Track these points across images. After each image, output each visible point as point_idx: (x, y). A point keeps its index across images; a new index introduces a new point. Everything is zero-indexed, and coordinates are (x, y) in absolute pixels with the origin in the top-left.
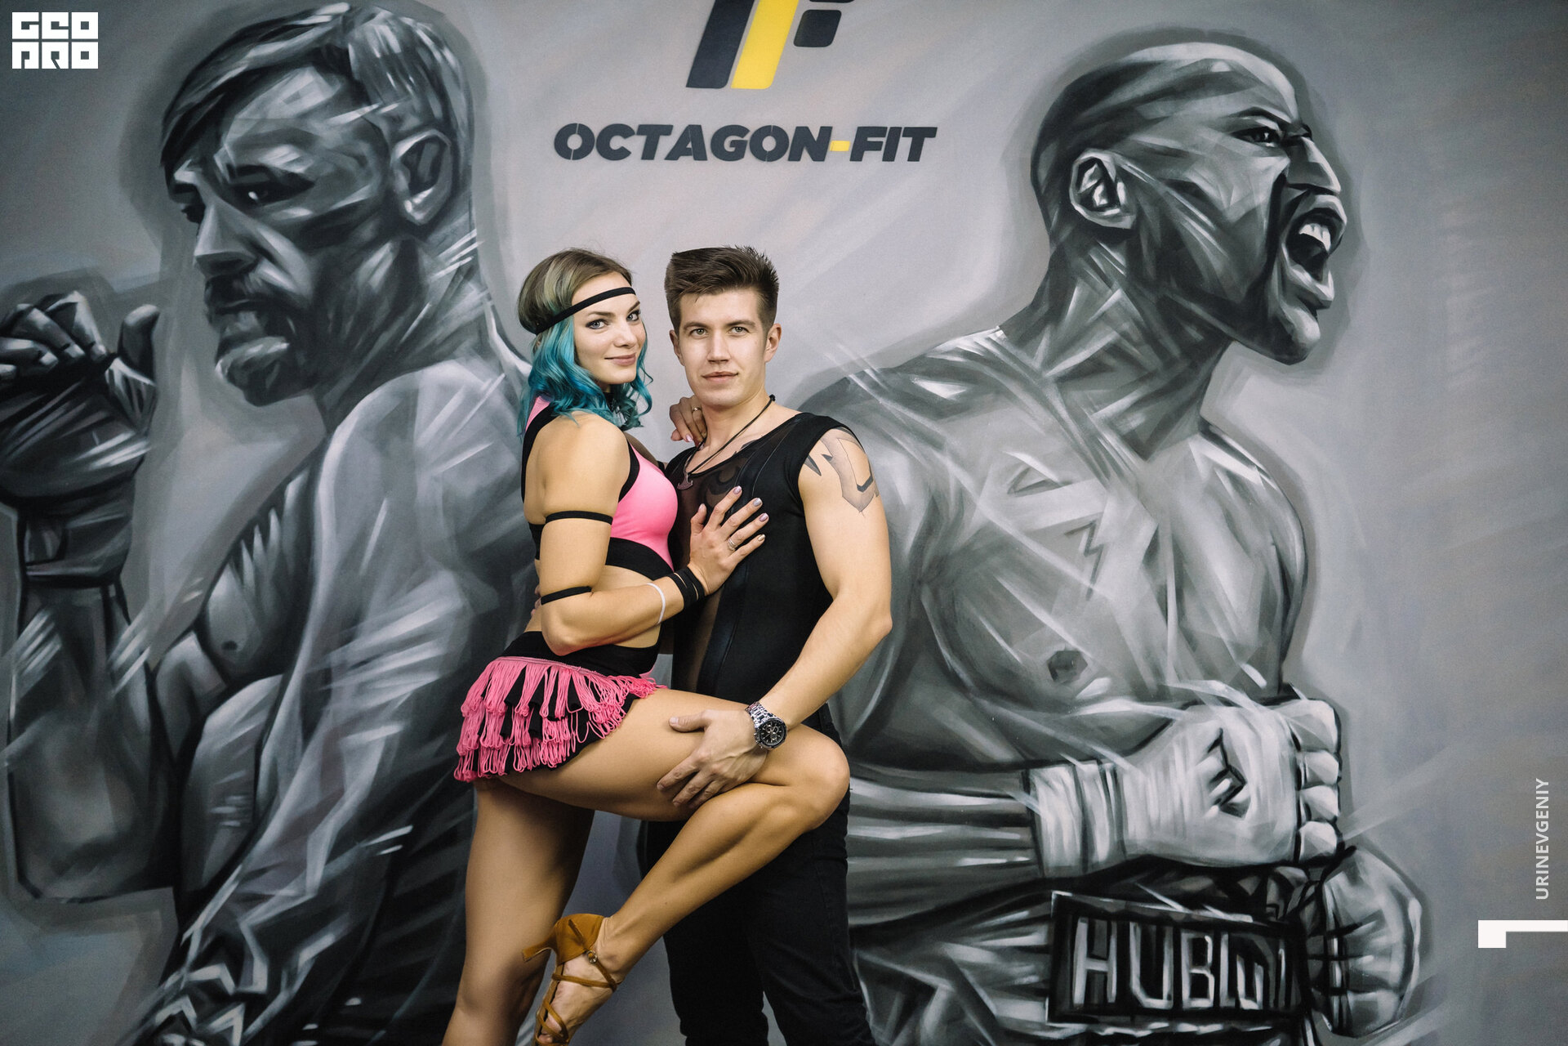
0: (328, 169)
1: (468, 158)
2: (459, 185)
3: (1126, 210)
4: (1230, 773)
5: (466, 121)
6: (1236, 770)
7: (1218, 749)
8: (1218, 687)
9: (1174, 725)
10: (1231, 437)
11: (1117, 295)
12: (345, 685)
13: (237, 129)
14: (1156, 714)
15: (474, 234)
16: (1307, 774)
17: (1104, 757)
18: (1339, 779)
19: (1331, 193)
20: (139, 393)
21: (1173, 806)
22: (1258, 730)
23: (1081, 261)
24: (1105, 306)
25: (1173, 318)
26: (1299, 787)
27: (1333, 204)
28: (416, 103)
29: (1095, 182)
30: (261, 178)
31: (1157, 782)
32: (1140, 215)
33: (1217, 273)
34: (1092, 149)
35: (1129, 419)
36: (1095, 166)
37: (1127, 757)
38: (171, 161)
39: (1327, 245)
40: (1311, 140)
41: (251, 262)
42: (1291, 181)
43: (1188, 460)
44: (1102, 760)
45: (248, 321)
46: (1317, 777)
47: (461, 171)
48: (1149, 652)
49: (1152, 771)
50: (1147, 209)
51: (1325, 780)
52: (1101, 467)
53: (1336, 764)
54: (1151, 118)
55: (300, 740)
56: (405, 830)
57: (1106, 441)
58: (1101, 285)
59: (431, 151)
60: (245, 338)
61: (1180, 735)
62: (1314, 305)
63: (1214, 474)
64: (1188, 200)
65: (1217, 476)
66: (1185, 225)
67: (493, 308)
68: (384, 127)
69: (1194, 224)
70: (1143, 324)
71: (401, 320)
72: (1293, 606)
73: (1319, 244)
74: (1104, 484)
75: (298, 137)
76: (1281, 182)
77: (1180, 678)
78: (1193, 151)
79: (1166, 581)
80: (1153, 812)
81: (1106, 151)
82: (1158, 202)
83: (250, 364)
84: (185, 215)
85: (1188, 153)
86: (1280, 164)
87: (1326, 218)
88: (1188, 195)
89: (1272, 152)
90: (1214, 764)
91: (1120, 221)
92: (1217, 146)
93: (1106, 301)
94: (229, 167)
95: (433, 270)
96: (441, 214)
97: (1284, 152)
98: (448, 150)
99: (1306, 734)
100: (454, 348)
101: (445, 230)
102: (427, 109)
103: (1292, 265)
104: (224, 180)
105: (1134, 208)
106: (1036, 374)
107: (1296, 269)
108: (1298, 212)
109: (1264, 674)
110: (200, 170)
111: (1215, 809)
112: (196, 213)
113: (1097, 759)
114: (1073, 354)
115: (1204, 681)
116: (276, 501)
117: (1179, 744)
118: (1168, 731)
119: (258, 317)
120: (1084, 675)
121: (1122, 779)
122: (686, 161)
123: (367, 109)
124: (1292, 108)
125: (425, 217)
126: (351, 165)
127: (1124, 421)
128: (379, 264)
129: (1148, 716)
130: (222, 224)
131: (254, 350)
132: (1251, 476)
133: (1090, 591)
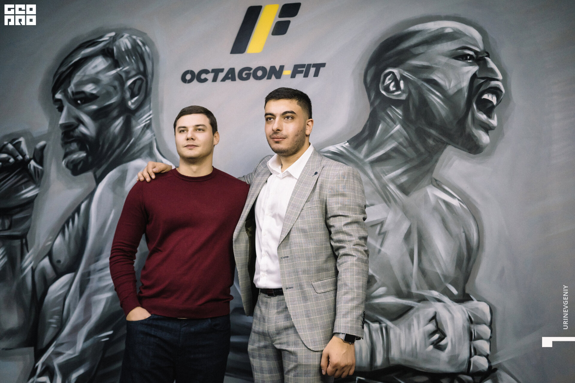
0: (104, 91)
1: (151, 85)
2: (147, 94)
3: (403, 92)
4: (439, 331)
5: (151, 72)
6: (442, 330)
7: (434, 321)
8: (435, 294)
9: (414, 309)
10: (445, 185)
11: (398, 127)
12: (95, 277)
13: (76, 79)
14: (406, 304)
15: (151, 112)
16: (475, 334)
17: (382, 321)
18: (491, 337)
19: (498, 80)
20: (38, 172)
21: (412, 343)
22: (453, 313)
23: (383, 114)
24: (392, 132)
25: (422, 135)
26: (471, 340)
27: (498, 85)
28: (135, 66)
29: (391, 81)
30: (82, 96)
31: (405, 333)
32: (410, 94)
33: (443, 117)
34: (390, 68)
35: (401, 178)
36: (391, 75)
37: (394, 322)
38: (54, 92)
39: (495, 102)
40: (489, 58)
41: (76, 125)
42: (479, 76)
43: (426, 196)
44: (382, 322)
45: (74, 146)
46: (480, 336)
47: (148, 90)
48: (404, 278)
49: (403, 328)
50: (413, 91)
51: (484, 337)
52: (387, 198)
53: (489, 331)
54: (417, 53)
55: (78, 297)
56: (110, 333)
57: (390, 188)
58: (391, 123)
59: (138, 83)
60: (72, 152)
61: (417, 313)
62: (487, 128)
63: (437, 202)
64: (431, 86)
65: (439, 202)
66: (430, 97)
67: (156, 139)
68: (124, 75)
69: (433, 96)
70: (409, 139)
71: (124, 145)
72: (472, 259)
73: (491, 102)
74: (388, 206)
75: (95, 81)
76: (474, 77)
77: (418, 289)
78: (433, 66)
79: (414, 247)
80: (403, 346)
81: (396, 68)
82: (418, 88)
83: (73, 161)
84: (57, 110)
85: (432, 67)
86: (474, 69)
87: (496, 91)
88: (431, 84)
89: (471, 65)
90: (431, 327)
91: (401, 97)
92: (446, 63)
93: (393, 129)
94: (72, 92)
95: (136, 126)
96: (140, 106)
97: (476, 64)
98: (145, 82)
99: (475, 316)
100: (141, 154)
101: (141, 111)
102: (138, 68)
103: (478, 112)
104: (70, 97)
105: (407, 90)
106: (361, 160)
107: (480, 113)
108: (482, 89)
109: (457, 290)
110: (63, 94)
111: (431, 347)
112: (61, 109)
113: (380, 322)
114: (377, 152)
115: (429, 291)
116: (78, 210)
117: (416, 317)
118: (411, 312)
119: (78, 144)
120: (375, 286)
121: (390, 331)
122: (228, 82)
123: (118, 69)
124: (481, 46)
125: (135, 107)
126: (111, 89)
127: (398, 179)
128: (118, 124)
129: (402, 304)
130: (69, 112)
131: (75, 156)
132: (455, 202)
133: (380, 250)
